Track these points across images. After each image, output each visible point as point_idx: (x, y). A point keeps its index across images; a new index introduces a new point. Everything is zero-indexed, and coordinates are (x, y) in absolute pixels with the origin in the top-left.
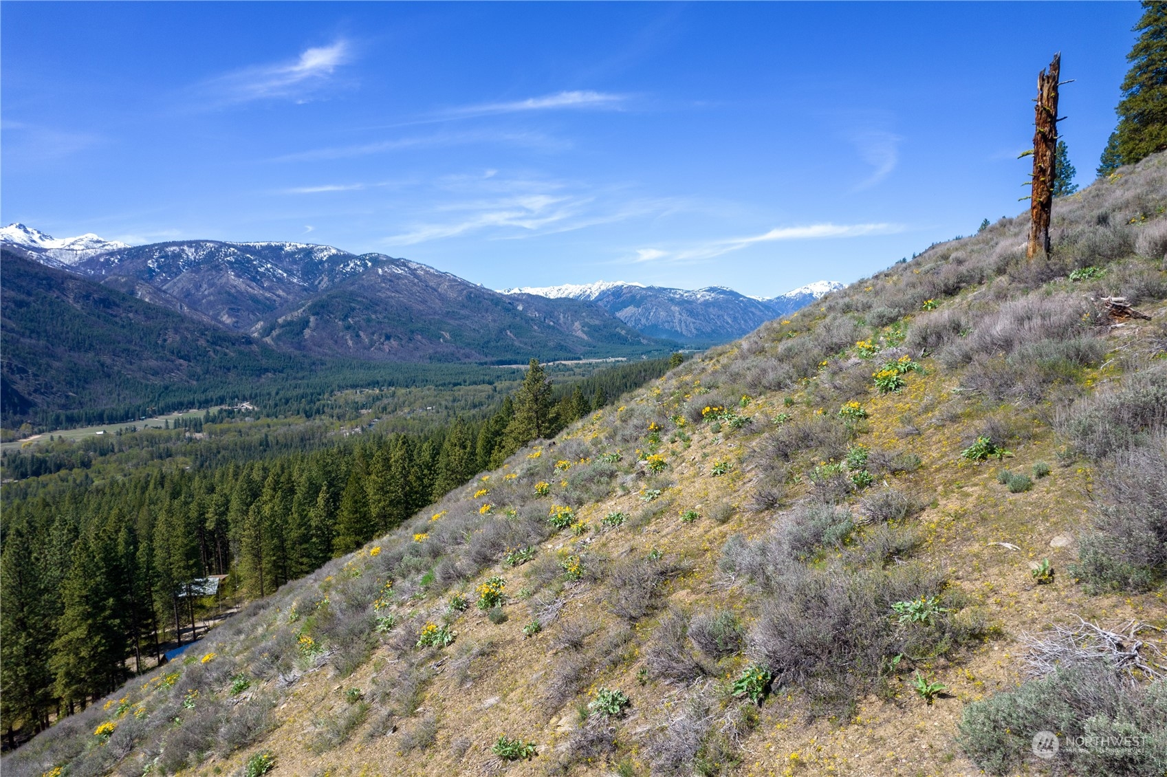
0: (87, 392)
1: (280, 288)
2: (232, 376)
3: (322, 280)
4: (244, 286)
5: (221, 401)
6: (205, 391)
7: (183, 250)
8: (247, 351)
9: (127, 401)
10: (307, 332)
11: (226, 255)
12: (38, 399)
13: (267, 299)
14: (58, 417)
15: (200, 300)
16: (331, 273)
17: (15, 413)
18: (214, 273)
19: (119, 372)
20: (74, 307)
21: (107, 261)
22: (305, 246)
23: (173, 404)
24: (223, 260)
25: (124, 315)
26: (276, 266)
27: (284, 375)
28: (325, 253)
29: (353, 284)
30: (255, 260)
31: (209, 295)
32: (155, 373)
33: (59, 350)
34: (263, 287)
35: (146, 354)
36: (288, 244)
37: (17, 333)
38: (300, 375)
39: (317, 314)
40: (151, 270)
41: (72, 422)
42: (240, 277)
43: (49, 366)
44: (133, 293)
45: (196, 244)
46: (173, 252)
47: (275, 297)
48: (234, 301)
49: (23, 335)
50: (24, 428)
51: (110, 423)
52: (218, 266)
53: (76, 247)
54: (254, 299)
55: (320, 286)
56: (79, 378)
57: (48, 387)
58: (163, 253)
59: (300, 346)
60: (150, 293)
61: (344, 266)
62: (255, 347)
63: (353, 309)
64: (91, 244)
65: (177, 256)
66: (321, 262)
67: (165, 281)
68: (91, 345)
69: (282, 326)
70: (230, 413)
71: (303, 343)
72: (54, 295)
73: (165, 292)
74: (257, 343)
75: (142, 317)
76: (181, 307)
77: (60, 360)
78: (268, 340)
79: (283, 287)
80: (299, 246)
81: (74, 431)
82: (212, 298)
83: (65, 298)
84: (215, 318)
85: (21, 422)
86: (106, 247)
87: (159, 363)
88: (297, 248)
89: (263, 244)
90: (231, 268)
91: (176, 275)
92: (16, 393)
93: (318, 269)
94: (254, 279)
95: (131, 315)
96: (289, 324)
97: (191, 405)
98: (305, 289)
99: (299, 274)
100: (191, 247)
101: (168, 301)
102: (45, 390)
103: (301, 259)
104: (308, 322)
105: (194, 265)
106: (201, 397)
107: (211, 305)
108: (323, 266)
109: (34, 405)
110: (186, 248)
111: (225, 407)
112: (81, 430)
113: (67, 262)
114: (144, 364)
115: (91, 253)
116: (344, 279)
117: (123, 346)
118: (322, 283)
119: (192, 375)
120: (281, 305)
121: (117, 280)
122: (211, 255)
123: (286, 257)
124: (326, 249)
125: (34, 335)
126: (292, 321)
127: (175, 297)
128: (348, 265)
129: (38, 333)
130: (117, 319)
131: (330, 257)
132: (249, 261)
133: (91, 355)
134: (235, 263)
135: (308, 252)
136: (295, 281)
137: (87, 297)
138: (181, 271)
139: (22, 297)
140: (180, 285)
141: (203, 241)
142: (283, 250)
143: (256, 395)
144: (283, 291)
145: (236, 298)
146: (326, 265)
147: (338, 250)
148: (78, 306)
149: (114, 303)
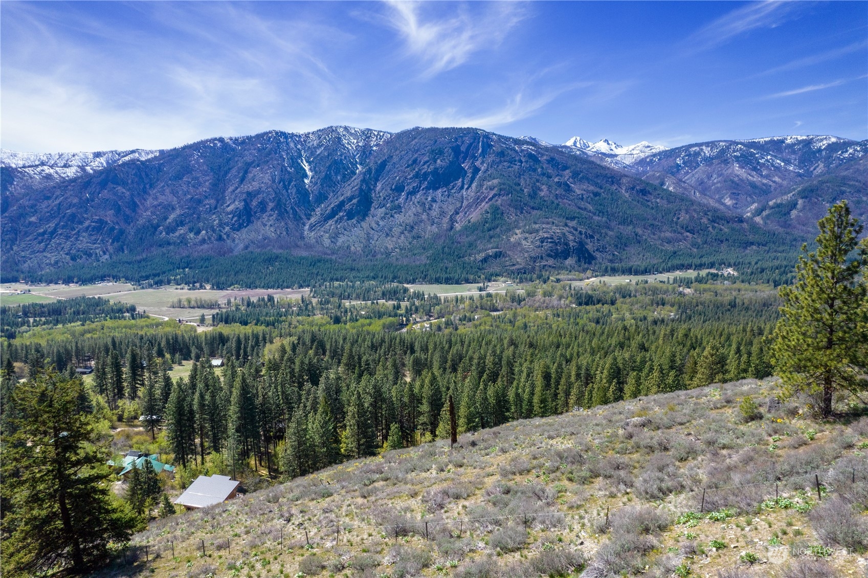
0: (625, 252)
1: (777, 175)
2: (724, 247)
3: (818, 166)
4: (745, 175)
5: (712, 265)
6: (702, 257)
7: (702, 149)
8: (738, 227)
9: (648, 260)
10: (794, 213)
11: (734, 151)
12: (598, 255)
13: (764, 184)
14: (607, 268)
15: (710, 187)
16: (828, 160)
17: (585, 263)
18: (723, 166)
19: (646, 239)
20: (624, 196)
21: (651, 160)
22: (804, 138)
23: (677, 265)
24: (731, 155)
25: (654, 200)
26: (775, 157)
27: (767, 248)
28: (825, 142)
29: (847, 169)
30: (757, 153)
31: (717, 183)
32: (669, 242)
33: (613, 224)
34: (762, 175)
35: (665, 228)
36: (789, 138)
37: (593, 213)
38: (781, 249)
39: (806, 197)
40: (678, 166)
41: (614, 271)
42: (743, 168)
43: (606, 234)
44: (663, 184)
45: (711, 144)
46: (695, 151)
47: (771, 183)
48: (736, 187)
49: (595, 214)
50: (589, 273)
51: (635, 275)
52: (727, 160)
53: (634, 152)
54: (753, 185)
55: (815, 171)
56: (622, 243)
57: (604, 247)
58: (687, 153)
59: (786, 225)
60: (674, 183)
61: (842, 153)
62: (745, 225)
63: (843, 193)
64: (644, 149)
65: (697, 154)
66: (819, 150)
67: (687, 173)
68: (631, 221)
69: (772, 208)
70: (715, 276)
71: (788, 222)
72: (614, 187)
73: (684, 182)
74: (747, 222)
75: (665, 202)
76: (695, 192)
77: (612, 230)
78: (758, 219)
79: (780, 174)
80: (800, 138)
81: (614, 278)
82: (719, 185)
83: (620, 189)
84: (719, 201)
85: (587, 269)
86: (653, 151)
87: (672, 235)
88: (797, 140)
89: (767, 139)
90: (737, 161)
91: (695, 168)
92: (587, 250)
93: (815, 157)
94: (755, 169)
95: (658, 200)
96: (778, 206)
97: (689, 267)
98: (799, 175)
99: (797, 162)
100: (708, 146)
101: (685, 189)
102: (602, 249)
103: (800, 149)
104: (797, 204)
105: (709, 160)
106: (697, 261)
107: (718, 190)
108: (821, 154)
109: (594, 258)
110: (704, 147)
111: (713, 271)
112: (618, 277)
113: (628, 163)
114: (662, 235)
115: (642, 155)
116: (840, 165)
117: (650, 222)
118: (817, 169)
119: (694, 245)
120: (775, 189)
121: (654, 175)
122: (723, 151)
123: (785, 149)
124: (826, 138)
125: (601, 214)
126: (781, 204)
127: (691, 186)
128: (847, 151)
129: (603, 213)
130: (649, 203)
131: (829, 145)
132: (752, 155)
133: (630, 227)
134: (740, 157)
135: (808, 143)
136: (791, 168)
137: (633, 188)
138: (699, 165)
139: (598, 190)
140: (697, 176)
141: (717, 141)
142: (784, 142)
143: (739, 263)
144: (779, 177)
145: (738, 185)
146: (824, 153)
147: (838, 138)
148: (627, 195)
149: (649, 192)
